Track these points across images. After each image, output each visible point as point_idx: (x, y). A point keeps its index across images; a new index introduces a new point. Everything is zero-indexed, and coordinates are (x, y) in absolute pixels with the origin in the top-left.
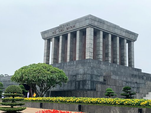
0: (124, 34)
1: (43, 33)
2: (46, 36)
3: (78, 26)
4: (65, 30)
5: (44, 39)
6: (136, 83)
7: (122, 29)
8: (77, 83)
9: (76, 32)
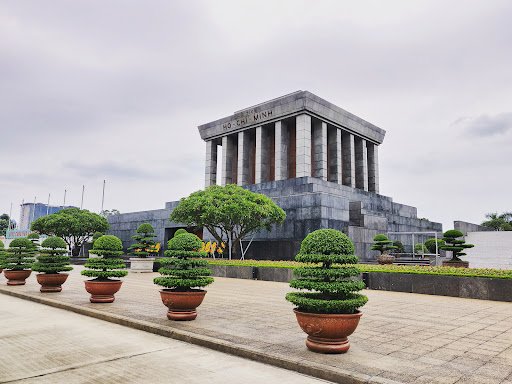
0: (362, 131)
1: (203, 129)
2: (209, 133)
3: (278, 112)
4: (250, 121)
5: (206, 139)
6: (394, 223)
7: (359, 121)
8: (299, 225)
9: (273, 125)
